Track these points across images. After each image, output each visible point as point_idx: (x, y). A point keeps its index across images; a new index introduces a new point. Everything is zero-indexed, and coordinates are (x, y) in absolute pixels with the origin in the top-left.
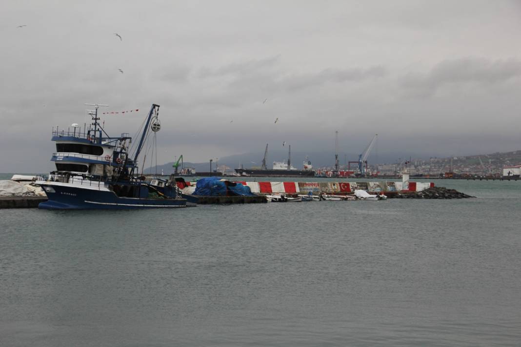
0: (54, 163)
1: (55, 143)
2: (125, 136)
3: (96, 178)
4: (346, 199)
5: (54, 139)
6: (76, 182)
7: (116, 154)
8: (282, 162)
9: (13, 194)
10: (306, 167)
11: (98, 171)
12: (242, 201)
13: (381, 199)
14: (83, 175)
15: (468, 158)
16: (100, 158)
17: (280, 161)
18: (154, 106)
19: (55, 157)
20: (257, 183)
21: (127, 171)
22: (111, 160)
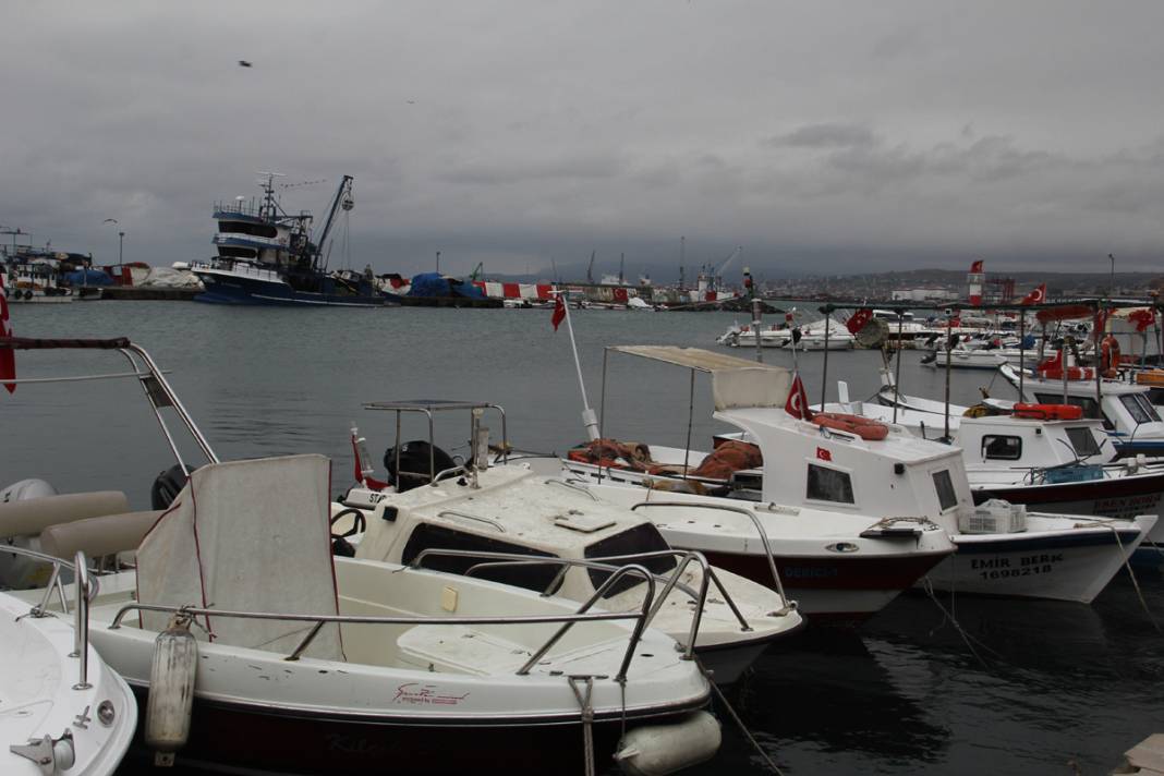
0: (215, 246)
1: (217, 221)
2: (305, 214)
3: (267, 266)
4: (611, 308)
5: (216, 216)
6: (241, 271)
7: (294, 237)
8: (613, 275)
9: (170, 285)
10: (643, 283)
11: (270, 258)
12: (468, 304)
13: (658, 310)
14: (250, 263)
15: (856, 277)
16: (272, 241)
17: (611, 273)
18: (346, 178)
19: (216, 239)
20: (500, 285)
21: (310, 259)
22: (288, 244)
